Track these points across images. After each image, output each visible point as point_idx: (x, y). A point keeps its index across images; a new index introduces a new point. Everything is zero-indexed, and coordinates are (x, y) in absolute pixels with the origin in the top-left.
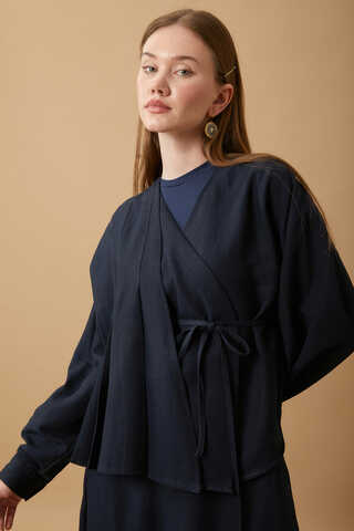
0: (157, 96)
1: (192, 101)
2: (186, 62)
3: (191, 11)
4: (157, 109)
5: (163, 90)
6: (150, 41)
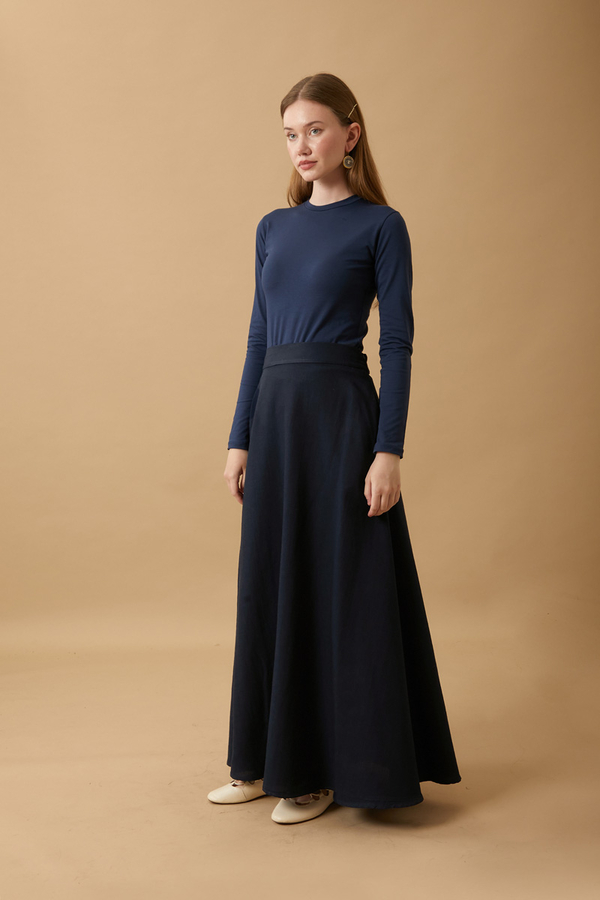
0: (303, 158)
1: (327, 150)
2: (314, 125)
3: (308, 79)
4: (307, 166)
5: (306, 152)
6: (286, 114)
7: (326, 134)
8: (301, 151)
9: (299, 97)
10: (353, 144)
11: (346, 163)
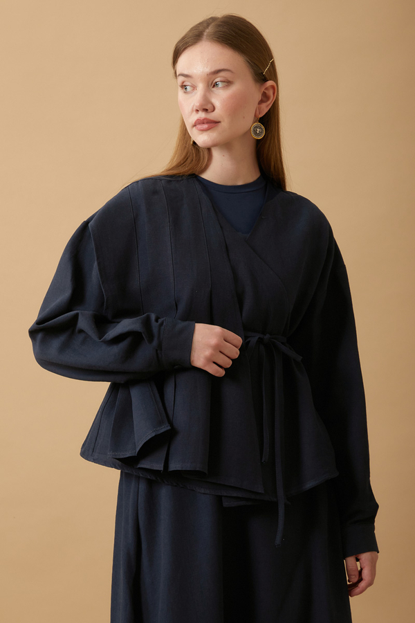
7: (234, 89)
8: (201, 105)
9: (205, 37)
10: (265, 108)
11: (255, 132)
